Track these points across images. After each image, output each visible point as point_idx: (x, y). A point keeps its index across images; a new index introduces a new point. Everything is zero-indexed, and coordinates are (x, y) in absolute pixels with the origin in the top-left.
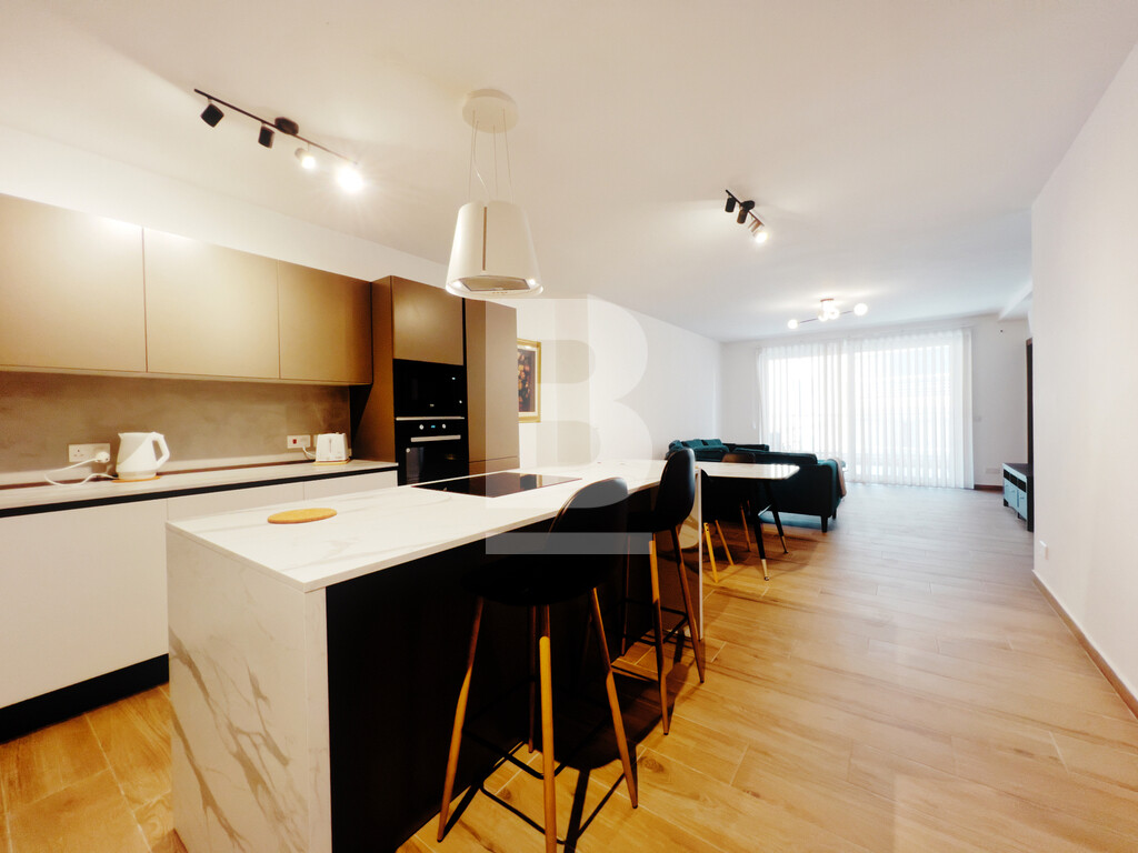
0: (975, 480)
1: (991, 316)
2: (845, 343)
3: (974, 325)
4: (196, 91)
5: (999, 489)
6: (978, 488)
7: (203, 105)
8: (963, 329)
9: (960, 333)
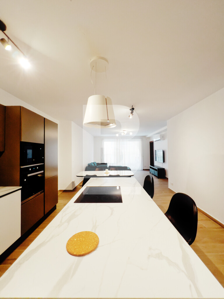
0: (143, 168)
1: (145, 136)
3: (143, 138)
5: (149, 170)
6: (144, 170)
8: (141, 139)
9: (140, 139)
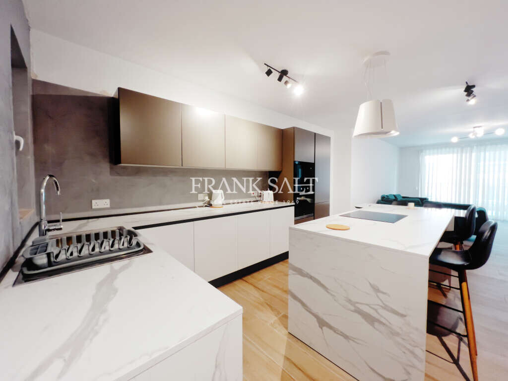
2: (475, 147)
4: (265, 64)
7: (266, 69)
